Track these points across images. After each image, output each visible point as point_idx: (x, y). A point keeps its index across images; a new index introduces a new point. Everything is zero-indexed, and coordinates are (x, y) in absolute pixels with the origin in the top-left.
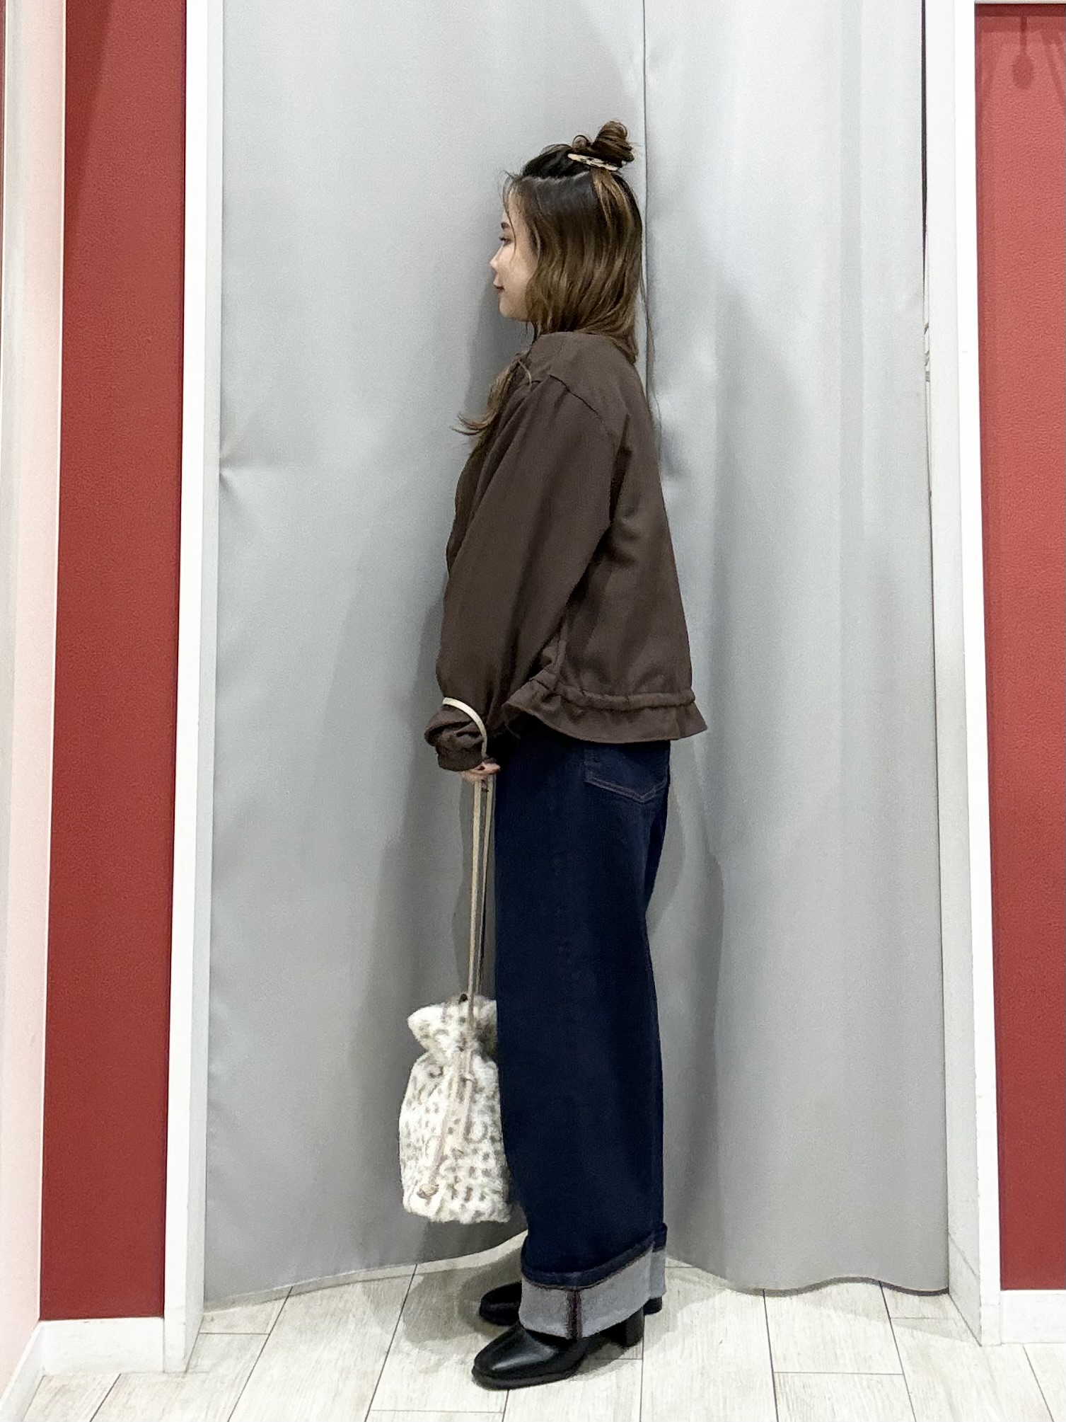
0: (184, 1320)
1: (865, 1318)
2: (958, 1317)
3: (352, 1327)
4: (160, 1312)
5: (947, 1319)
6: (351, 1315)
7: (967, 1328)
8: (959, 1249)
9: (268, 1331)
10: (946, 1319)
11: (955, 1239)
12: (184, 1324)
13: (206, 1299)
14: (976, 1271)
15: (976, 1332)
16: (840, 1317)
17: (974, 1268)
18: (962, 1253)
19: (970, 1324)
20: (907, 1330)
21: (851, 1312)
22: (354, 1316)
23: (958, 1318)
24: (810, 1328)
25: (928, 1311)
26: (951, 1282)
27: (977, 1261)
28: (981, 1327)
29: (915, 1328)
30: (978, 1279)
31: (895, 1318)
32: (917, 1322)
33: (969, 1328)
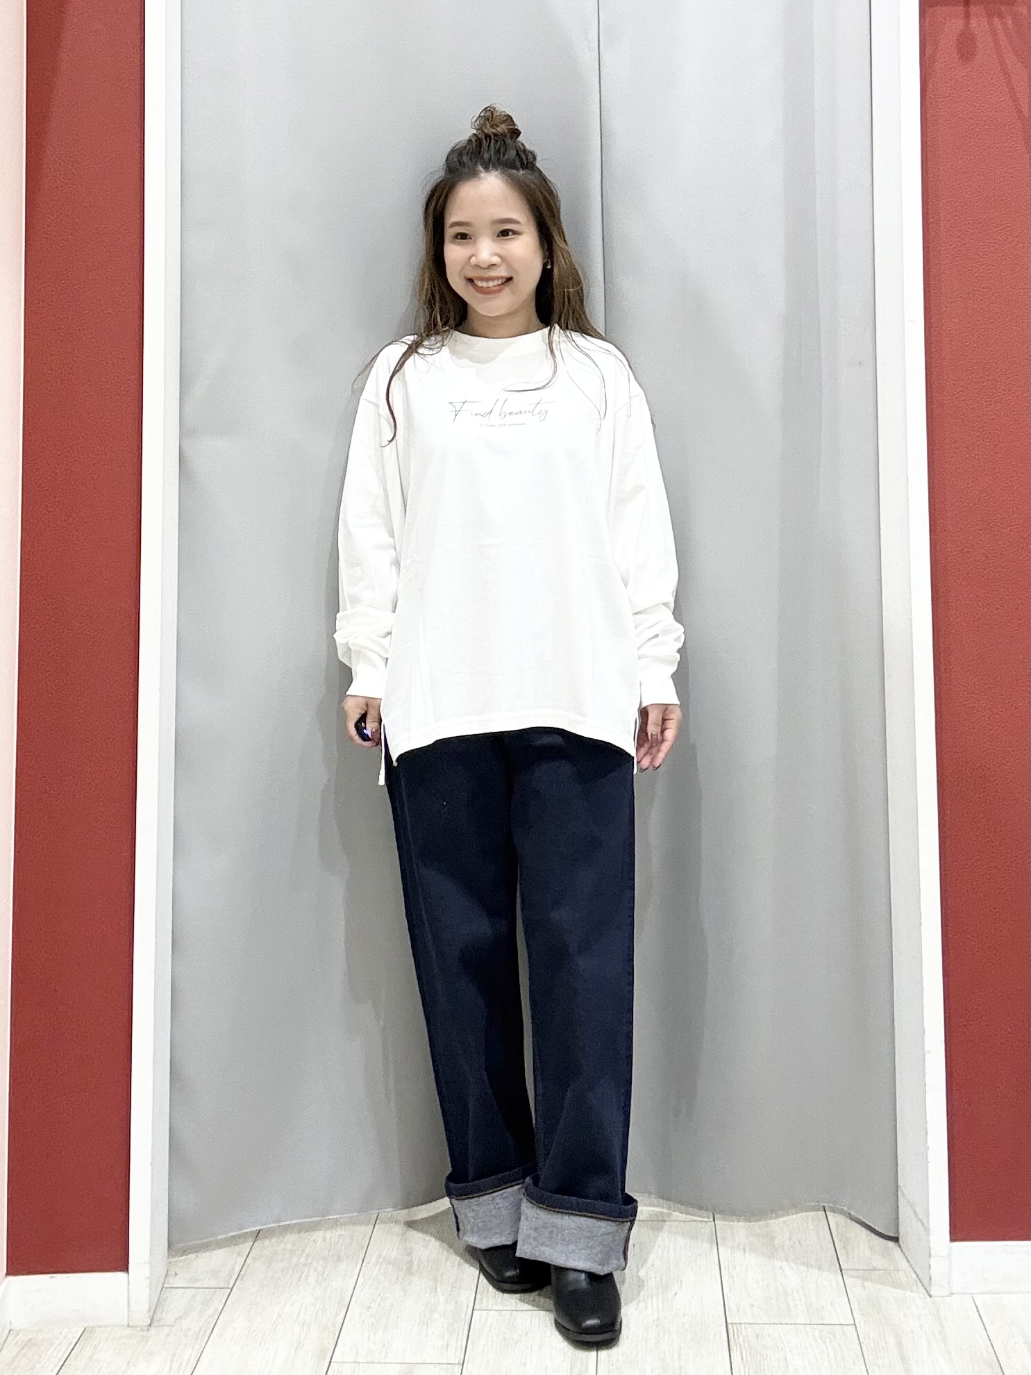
0: (148, 1275)
1: (817, 1270)
2: (909, 1268)
3: (312, 1279)
4: (125, 1267)
5: (898, 1270)
6: (312, 1269)
7: (917, 1279)
8: (908, 1202)
9: (230, 1286)
11: (905, 1191)
12: (148, 1278)
14: (926, 1223)
15: (926, 1281)
16: (792, 1268)
17: (923, 1220)
18: (912, 1206)
19: (920, 1276)
20: (858, 1281)
21: (804, 1264)
22: (315, 1270)
23: (907, 1269)
24: (763, 1280)
25: (879, 1262)
26: (901, 1230)
27: (927, 1214)
28: (931, 1278)
29: (867, 1280)
30: (927, 1230)
31: (847, 1270)
32: (868, 1274)
33: (919, 1279)
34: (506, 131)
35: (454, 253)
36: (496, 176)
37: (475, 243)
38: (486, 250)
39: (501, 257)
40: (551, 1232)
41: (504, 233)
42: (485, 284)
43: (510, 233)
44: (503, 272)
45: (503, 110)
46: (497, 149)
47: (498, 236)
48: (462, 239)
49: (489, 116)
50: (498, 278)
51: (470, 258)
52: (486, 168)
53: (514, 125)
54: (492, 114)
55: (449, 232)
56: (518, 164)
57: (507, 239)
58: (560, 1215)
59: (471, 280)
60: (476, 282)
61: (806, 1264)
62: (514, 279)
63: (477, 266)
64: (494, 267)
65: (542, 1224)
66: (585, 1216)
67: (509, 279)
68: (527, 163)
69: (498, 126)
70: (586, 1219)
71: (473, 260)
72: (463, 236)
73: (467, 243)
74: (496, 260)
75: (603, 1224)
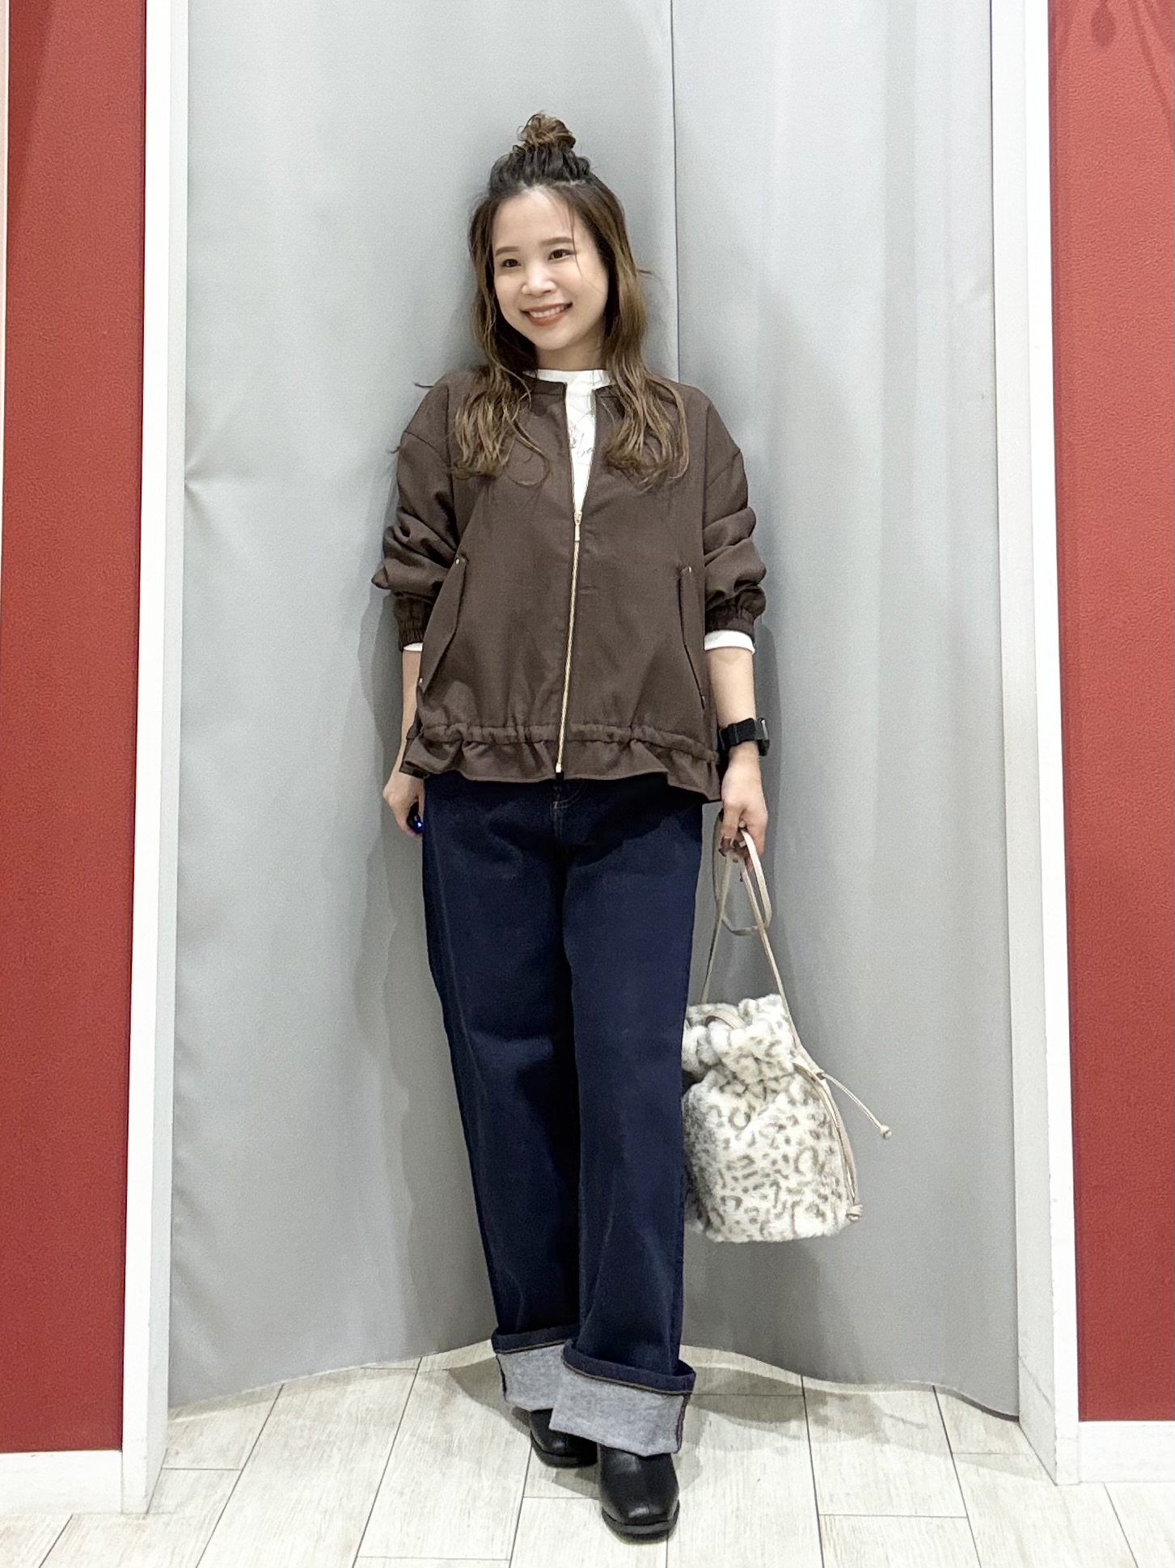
0: (144, 1453)
1: (923, 1454)
2: (1029, 1451)
3: (336, 1460)
4: (116, 1443)
6: (335, 1448)
7: (1041, 1464)
8: (1030, 1374)
9: (241, 1468)
10: (1017, 1454)
11: (1026, 1362)
12: (145, 1457)
13: (170, 1406)
14: (1051, 1401)
15: (1051, 1469)
17: (1049, 1397)
18: (1034, 1379)
19: (1044, 1461)
20: (972, 1468)
21: (908, 1446)
22: (339, 1450)
24: (861, 1465)
25: (997, 1445)
26: (1022, 1409)
27: (1052, 1387)
28: (1056, 1463)
29: (983, 1466)
30: (1053, 1408)
31: (957, 1453)
32: (983, 1458)
33: (1043, 1465)
34: (554, 139)
35: (506, 284)
36: (541, 191)
37: (525, 268)
38: (538, 275)
39: (553, 281)
40: (589, 1402)
41: (558, 254)
42: (540, 315)
43: (564, 254)
44: (558, 299)
45: (553, 116)
46: (542, 161)
47: (550, 258)
48: (511, 266)
49: (537, 125)
50: (554, 306)
51: (522, 286)
52: (530, 184)
53: (567, 131)
54: (540, 122)
55: (498, 260)
56: (567, 175)
57: (562, 261)
58: (599, 1383)
59: (526, 313)
60: (531, 313)
61: (911, 1447)
62: (574, 304)
63: (530, 295)
64: (547, 294)
65: (579, 1392)
66: (627, 1386)
67: (569, 306)
68: (578, 172)
69: (545, 135)
70: (629, 1389)
71: (525, 289)
72: (513, 263)
73: (518, 271)
74: (550, 285)
75: (647, 1396)
